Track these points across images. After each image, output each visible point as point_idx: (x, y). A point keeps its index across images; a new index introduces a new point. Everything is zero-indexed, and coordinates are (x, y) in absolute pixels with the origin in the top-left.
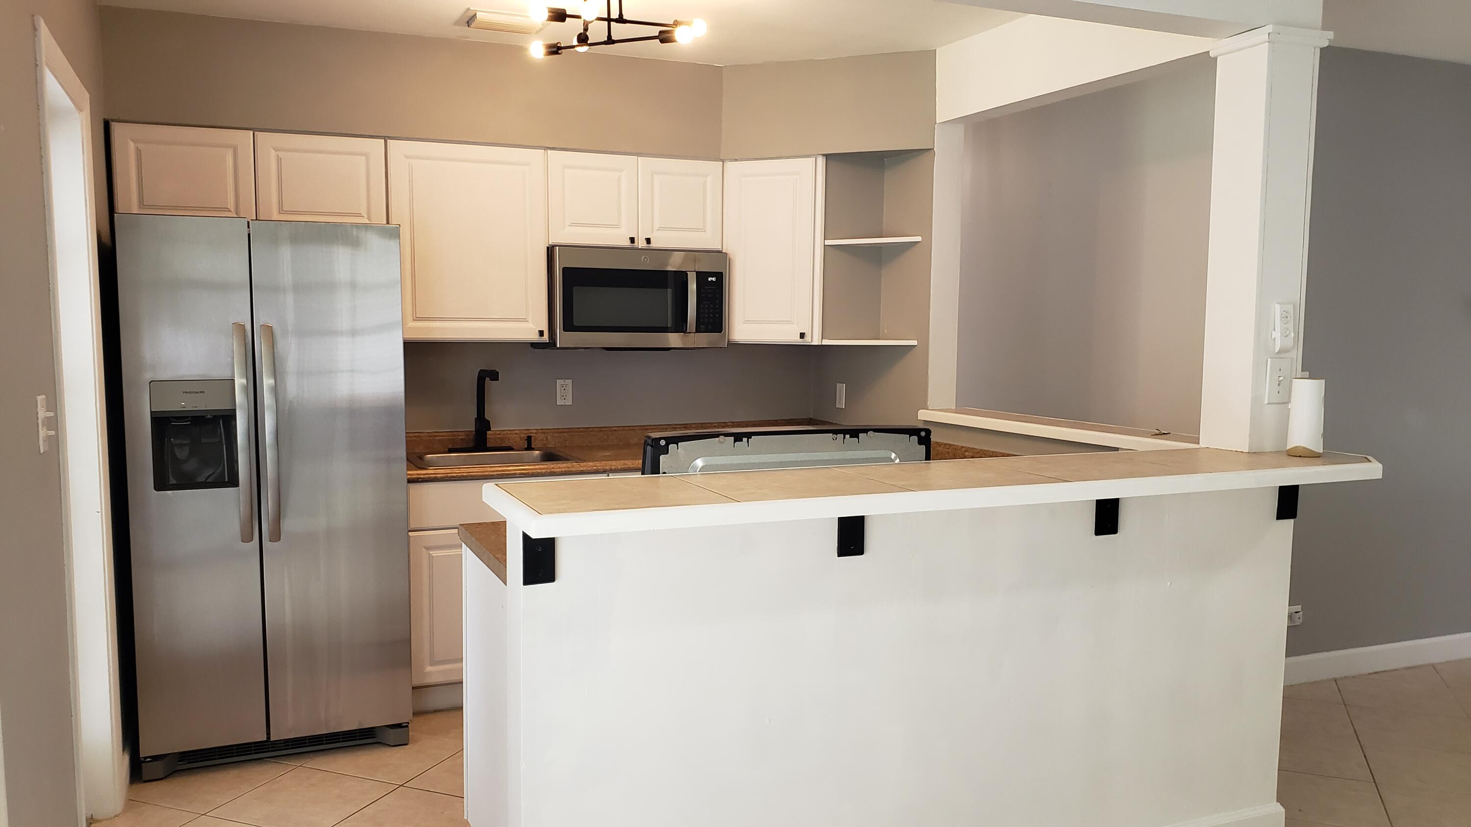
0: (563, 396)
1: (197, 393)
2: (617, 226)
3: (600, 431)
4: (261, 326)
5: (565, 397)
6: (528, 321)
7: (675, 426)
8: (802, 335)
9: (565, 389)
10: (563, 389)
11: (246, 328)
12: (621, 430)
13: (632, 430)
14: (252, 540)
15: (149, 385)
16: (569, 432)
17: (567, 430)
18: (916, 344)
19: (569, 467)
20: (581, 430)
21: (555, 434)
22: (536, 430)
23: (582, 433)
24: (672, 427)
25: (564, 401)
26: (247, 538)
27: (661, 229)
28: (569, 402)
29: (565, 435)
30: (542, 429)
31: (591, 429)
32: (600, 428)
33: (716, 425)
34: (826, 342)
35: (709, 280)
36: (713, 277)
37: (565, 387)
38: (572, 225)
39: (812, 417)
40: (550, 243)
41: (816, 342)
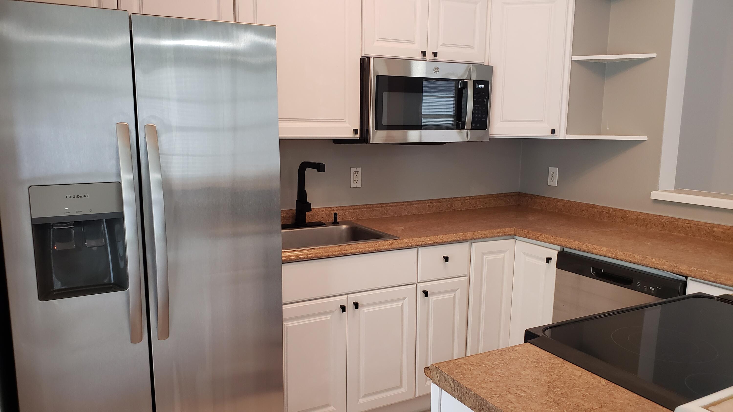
0: (355, 181)
1: (81, 197)
2: (412, 42)
3: (382, 207)
4: (145, 126)
5: (356, 181)
6: (345, 121)
7: (431, 201)
8: (553, 132)
9: (356, 175)
10: (355, 175)
11: (130, 128)
12: (396, 205)
13: (402, 205)
14: (142, 341)
15: (28, 190)
16: (360, 208)
17: (358, 207)
18: (647, 139)
19: (390, 245)
20: (368, 206)
21: (350, 211)
22: (336, 207)
23: (370, 209)
24: (429, 202)
25: (356, 184)
26: (135, 339)
27: (444, 45)
28: (359, 185)
29: (358, 211)
30: (340, 207)
31: (375, 206)
32: (381, 204)
33: (459, 199)
34: (569, 137)
35: (480, 87)
36: (482, 85)
37: (356, 174)
38: (381, 40)
39: (519, 191)
40: (363, 55)
41: (562, 137)
